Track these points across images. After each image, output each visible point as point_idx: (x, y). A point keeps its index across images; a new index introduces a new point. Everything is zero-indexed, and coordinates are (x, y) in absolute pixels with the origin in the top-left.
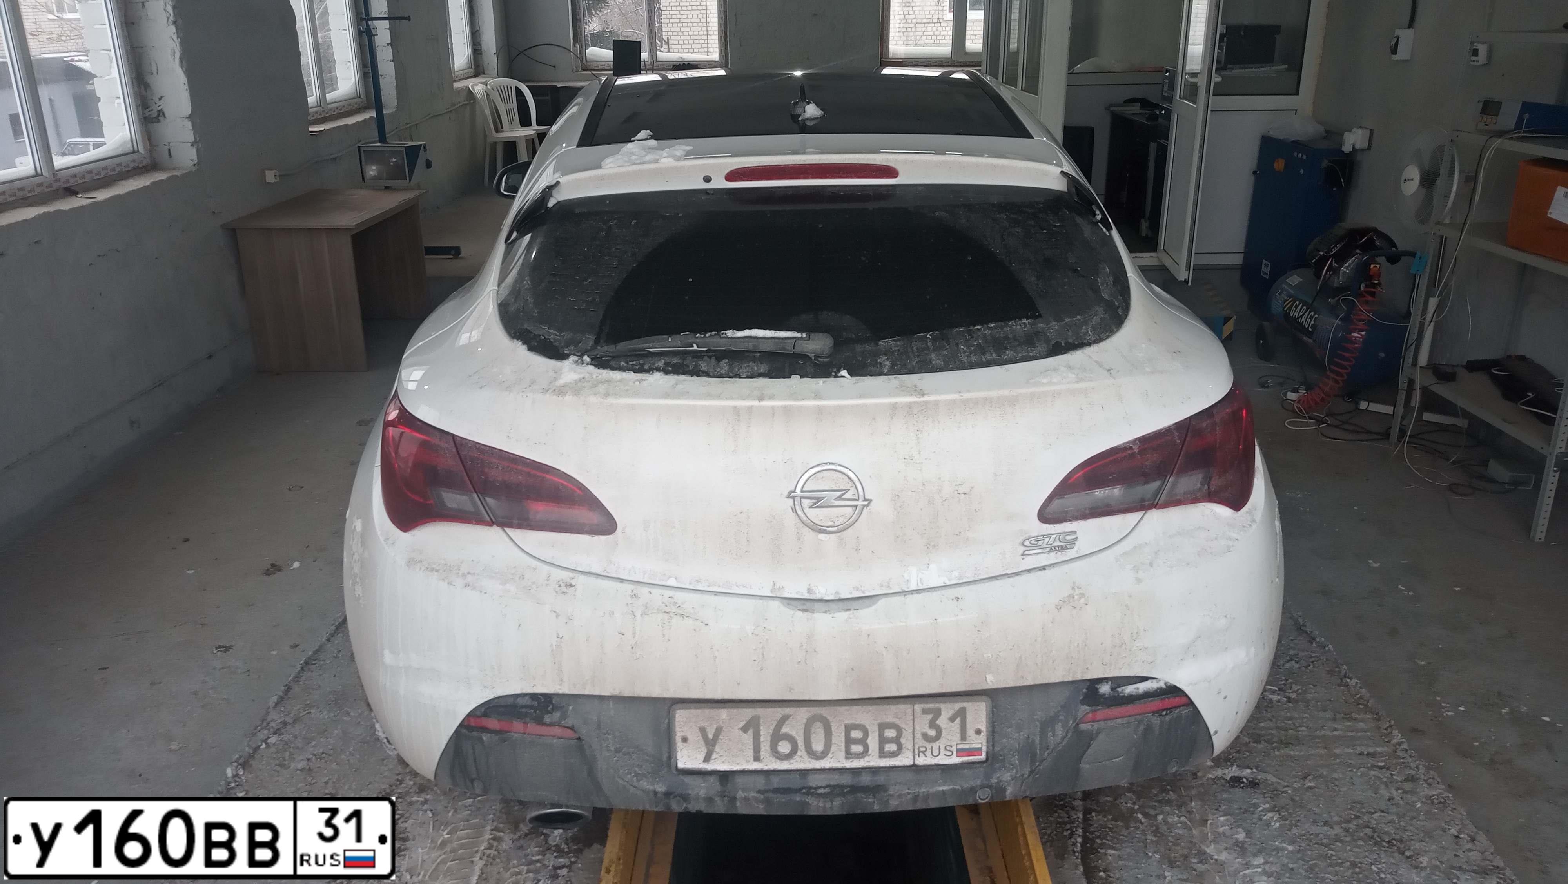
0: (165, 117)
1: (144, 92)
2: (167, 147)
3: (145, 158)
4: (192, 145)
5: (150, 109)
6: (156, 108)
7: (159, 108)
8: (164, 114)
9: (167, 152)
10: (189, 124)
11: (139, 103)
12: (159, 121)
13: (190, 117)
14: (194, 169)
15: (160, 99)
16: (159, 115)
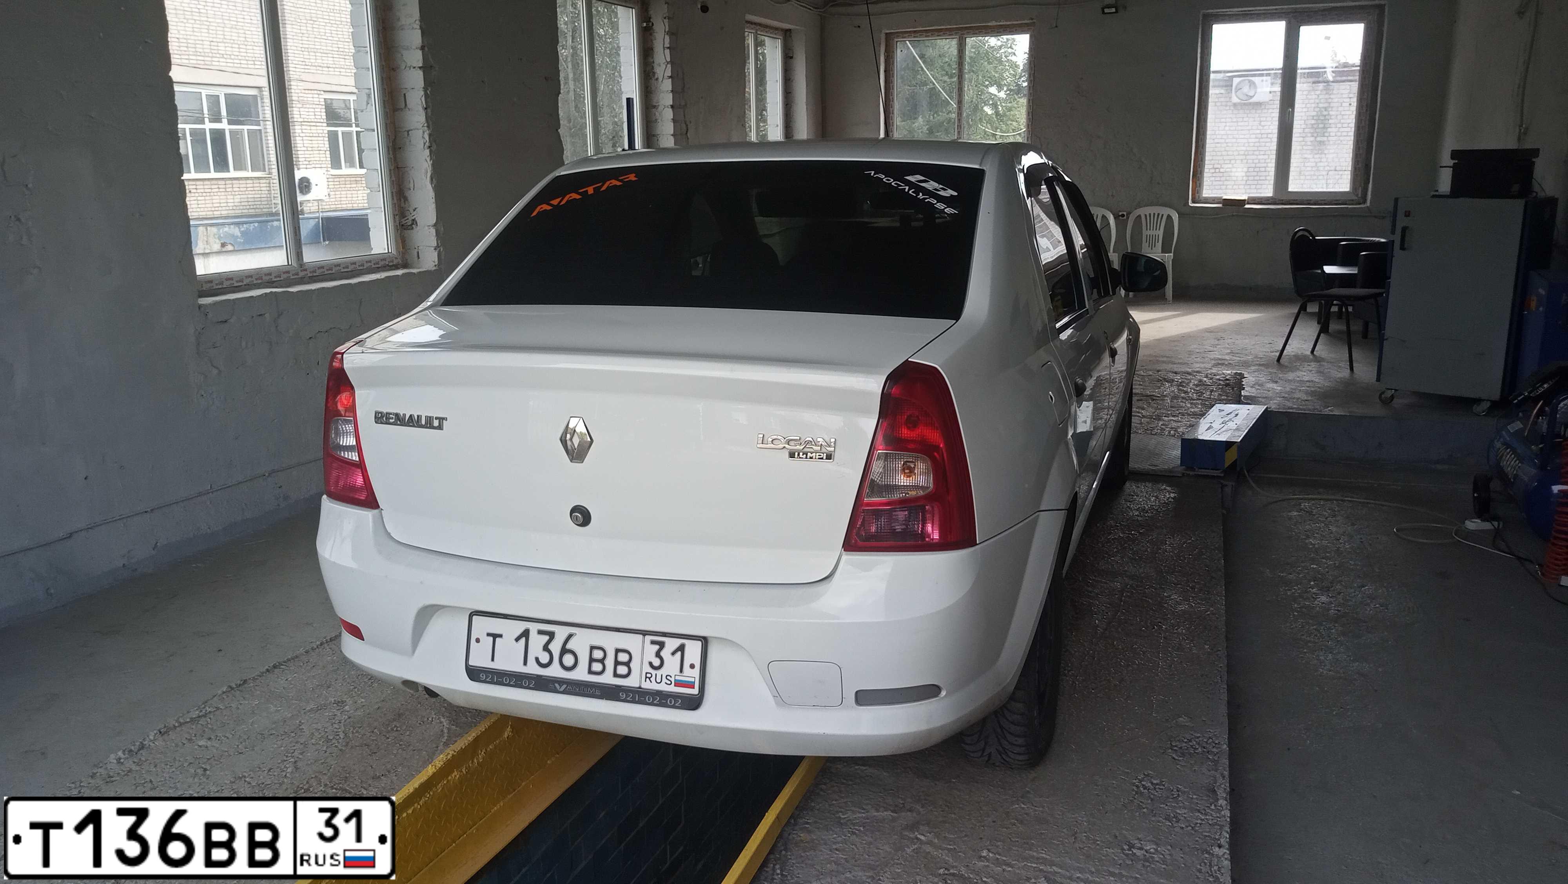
0: (417, 225)
1: (403, 205)
2: (416, 250)
3: (396, 258)
4: (435, 249)
5: (406, 218)
6: (411, 218)
7: (413, 218)
8: (416, 223)
9: (416, 254)
10: (433, 231)
11: (397, 213)
12: (412, 228)
13: (435, 225)
14: (434, 268)
15: (414, 211)
16: (413, 224)
